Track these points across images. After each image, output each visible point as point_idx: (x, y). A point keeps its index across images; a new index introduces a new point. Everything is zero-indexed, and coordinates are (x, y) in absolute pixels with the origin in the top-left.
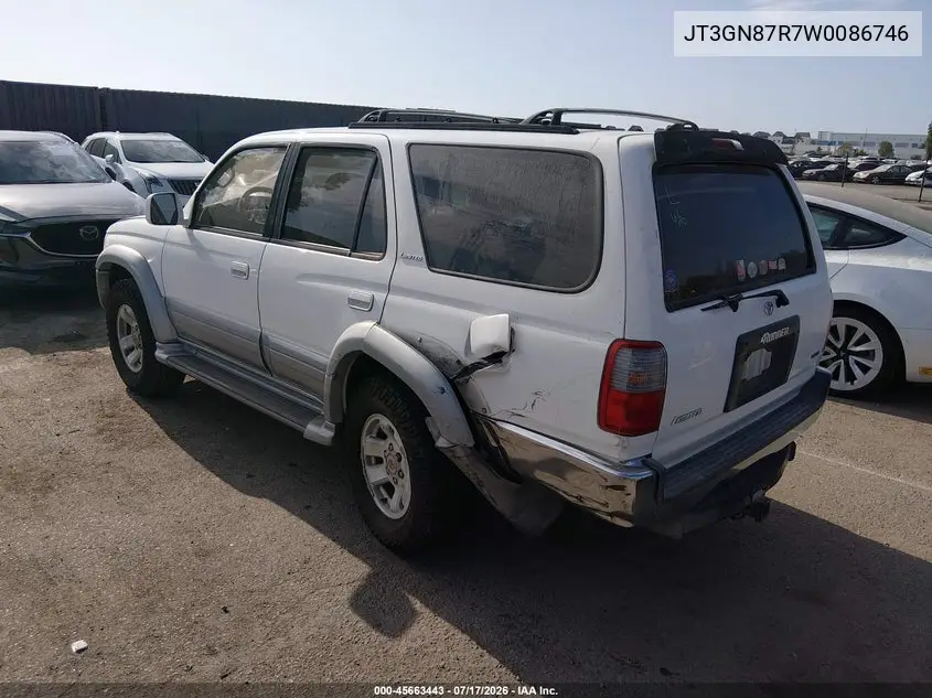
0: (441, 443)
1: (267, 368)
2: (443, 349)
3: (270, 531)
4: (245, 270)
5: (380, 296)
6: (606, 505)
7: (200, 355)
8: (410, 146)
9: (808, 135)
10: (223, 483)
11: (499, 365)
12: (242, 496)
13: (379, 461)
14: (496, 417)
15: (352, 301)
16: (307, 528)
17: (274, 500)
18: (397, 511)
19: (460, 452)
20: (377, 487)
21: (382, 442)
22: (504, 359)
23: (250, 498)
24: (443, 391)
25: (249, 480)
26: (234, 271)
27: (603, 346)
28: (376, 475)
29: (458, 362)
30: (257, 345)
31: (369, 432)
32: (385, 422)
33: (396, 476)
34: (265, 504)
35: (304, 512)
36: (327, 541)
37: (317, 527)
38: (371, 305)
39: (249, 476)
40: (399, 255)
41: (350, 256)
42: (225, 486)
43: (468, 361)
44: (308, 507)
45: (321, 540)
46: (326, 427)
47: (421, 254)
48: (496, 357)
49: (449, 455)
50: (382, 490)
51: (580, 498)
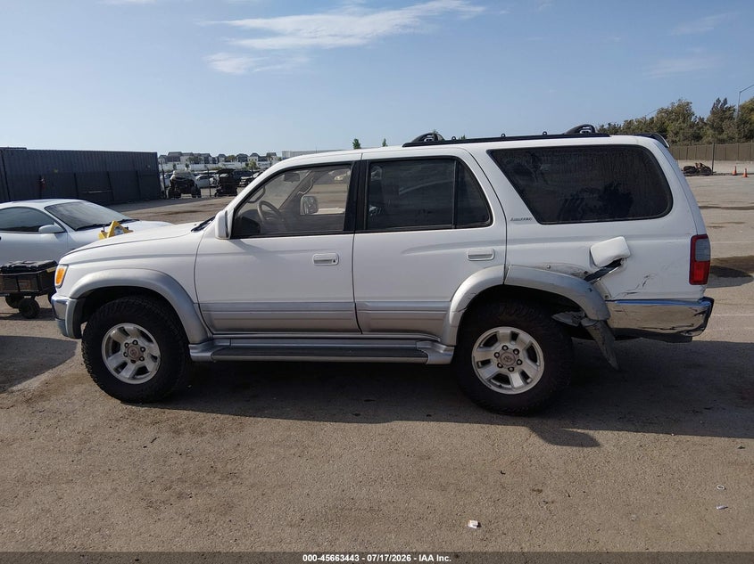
0: (587, 324)
1: (359, 328)
2: (571, 268)
3: (435, 433)
4: (335, 258)
5: (499, 248)
7: (236, 344)
8: (492, 152)
9: (275, 154)
11: (619, 268)
12: (379, 425)
13: (487, 362)
14: (615, 299)
15: (472, 257)
18: (523, 387)
20: (489, 381)
21: (492, 348)
22: (622, 263)
23: (385, 424)
24: (591, 290)
25: (361, 417)
26: (317, 261)
27: (688, 241)
29: (586, 272)
30: (353, 312)
31: (480, 346)
32: (506, 331)
33: (513, 366)
34: (401, 423)
38: (494, 255)
39: (357, 415)
40: (509, 219)
41: (455, 228)
43: (593, 270)
45: (471, 426)
46: (446, 351)
48: (616, 263)
50: (493, 381)
51: (673, 329)
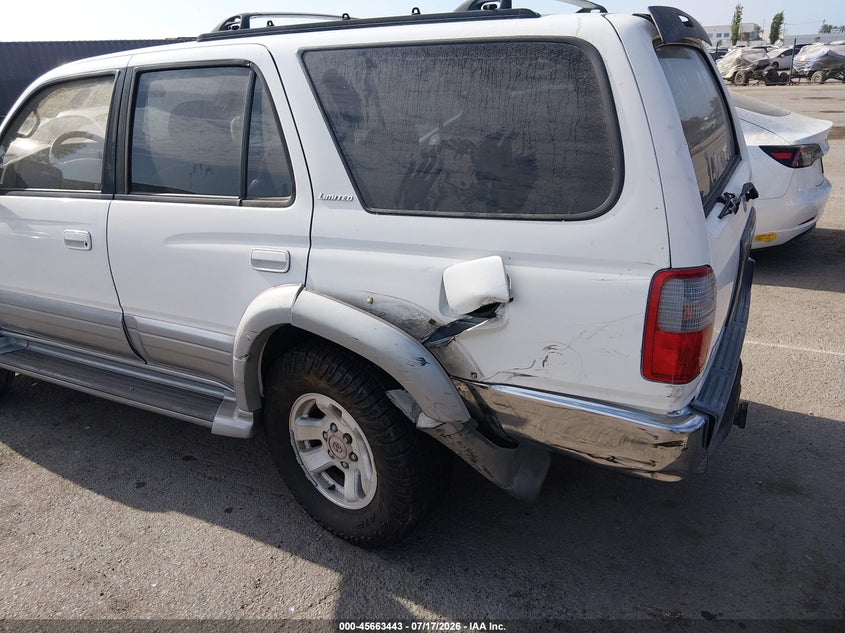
0: (424, 422)
1: (138, 355)
2: (407, 308)
3: (194, 553)
4: (86, 239)
5: (299, 252)
6: (653, 463)
7: (33, 347)
8: (303, 54)
10: (109, 502)
11: (493, 319)
12: (142, 515)
13: (316, 444)
14: (490, 381)
15: (257, 262)
16: (239, 539)
17: (182, 511)
18: (356, 501)
19: (449, 430)
20: (319, 475)
21: (319, 423)
22: (499, 311)
23: (152, 515)
24: (423, 362)
25: (141, 490)
26: (68, 242)
27: (644, 281)
28: (314, 462)
29: (432, 322)
30: (120, 329)
31: (300, 413)
32: (324, 402)
33: (347, 460)
34: (174, 518)
35: (226, 517)
36: (271, 551)
37: (251, 535)
38: (288, 264)
39: (140, 485)
40: (317, 197)
41: (241, 204)
42: (115, 505)
43: (445, 320)
44: (229, 511)
45: (263, 551)
46: (241, 416)
47: (350, 192)
48: (487, 310)
49: (435, 435)
50: (326, 476)
51: (613, 459)
